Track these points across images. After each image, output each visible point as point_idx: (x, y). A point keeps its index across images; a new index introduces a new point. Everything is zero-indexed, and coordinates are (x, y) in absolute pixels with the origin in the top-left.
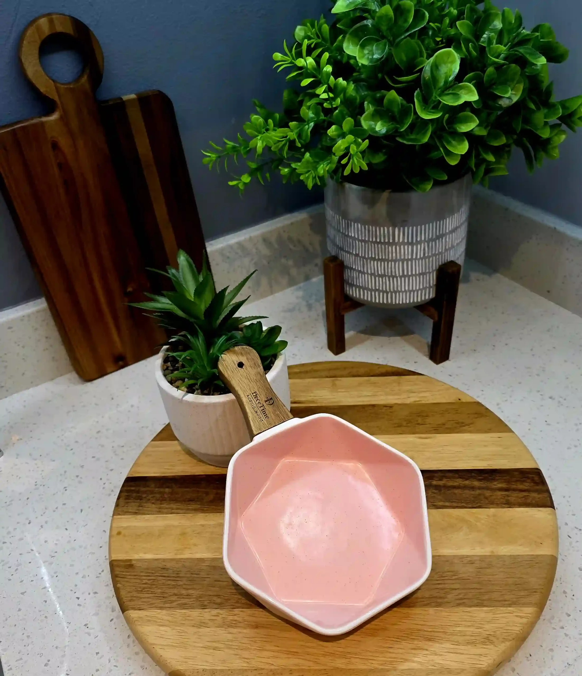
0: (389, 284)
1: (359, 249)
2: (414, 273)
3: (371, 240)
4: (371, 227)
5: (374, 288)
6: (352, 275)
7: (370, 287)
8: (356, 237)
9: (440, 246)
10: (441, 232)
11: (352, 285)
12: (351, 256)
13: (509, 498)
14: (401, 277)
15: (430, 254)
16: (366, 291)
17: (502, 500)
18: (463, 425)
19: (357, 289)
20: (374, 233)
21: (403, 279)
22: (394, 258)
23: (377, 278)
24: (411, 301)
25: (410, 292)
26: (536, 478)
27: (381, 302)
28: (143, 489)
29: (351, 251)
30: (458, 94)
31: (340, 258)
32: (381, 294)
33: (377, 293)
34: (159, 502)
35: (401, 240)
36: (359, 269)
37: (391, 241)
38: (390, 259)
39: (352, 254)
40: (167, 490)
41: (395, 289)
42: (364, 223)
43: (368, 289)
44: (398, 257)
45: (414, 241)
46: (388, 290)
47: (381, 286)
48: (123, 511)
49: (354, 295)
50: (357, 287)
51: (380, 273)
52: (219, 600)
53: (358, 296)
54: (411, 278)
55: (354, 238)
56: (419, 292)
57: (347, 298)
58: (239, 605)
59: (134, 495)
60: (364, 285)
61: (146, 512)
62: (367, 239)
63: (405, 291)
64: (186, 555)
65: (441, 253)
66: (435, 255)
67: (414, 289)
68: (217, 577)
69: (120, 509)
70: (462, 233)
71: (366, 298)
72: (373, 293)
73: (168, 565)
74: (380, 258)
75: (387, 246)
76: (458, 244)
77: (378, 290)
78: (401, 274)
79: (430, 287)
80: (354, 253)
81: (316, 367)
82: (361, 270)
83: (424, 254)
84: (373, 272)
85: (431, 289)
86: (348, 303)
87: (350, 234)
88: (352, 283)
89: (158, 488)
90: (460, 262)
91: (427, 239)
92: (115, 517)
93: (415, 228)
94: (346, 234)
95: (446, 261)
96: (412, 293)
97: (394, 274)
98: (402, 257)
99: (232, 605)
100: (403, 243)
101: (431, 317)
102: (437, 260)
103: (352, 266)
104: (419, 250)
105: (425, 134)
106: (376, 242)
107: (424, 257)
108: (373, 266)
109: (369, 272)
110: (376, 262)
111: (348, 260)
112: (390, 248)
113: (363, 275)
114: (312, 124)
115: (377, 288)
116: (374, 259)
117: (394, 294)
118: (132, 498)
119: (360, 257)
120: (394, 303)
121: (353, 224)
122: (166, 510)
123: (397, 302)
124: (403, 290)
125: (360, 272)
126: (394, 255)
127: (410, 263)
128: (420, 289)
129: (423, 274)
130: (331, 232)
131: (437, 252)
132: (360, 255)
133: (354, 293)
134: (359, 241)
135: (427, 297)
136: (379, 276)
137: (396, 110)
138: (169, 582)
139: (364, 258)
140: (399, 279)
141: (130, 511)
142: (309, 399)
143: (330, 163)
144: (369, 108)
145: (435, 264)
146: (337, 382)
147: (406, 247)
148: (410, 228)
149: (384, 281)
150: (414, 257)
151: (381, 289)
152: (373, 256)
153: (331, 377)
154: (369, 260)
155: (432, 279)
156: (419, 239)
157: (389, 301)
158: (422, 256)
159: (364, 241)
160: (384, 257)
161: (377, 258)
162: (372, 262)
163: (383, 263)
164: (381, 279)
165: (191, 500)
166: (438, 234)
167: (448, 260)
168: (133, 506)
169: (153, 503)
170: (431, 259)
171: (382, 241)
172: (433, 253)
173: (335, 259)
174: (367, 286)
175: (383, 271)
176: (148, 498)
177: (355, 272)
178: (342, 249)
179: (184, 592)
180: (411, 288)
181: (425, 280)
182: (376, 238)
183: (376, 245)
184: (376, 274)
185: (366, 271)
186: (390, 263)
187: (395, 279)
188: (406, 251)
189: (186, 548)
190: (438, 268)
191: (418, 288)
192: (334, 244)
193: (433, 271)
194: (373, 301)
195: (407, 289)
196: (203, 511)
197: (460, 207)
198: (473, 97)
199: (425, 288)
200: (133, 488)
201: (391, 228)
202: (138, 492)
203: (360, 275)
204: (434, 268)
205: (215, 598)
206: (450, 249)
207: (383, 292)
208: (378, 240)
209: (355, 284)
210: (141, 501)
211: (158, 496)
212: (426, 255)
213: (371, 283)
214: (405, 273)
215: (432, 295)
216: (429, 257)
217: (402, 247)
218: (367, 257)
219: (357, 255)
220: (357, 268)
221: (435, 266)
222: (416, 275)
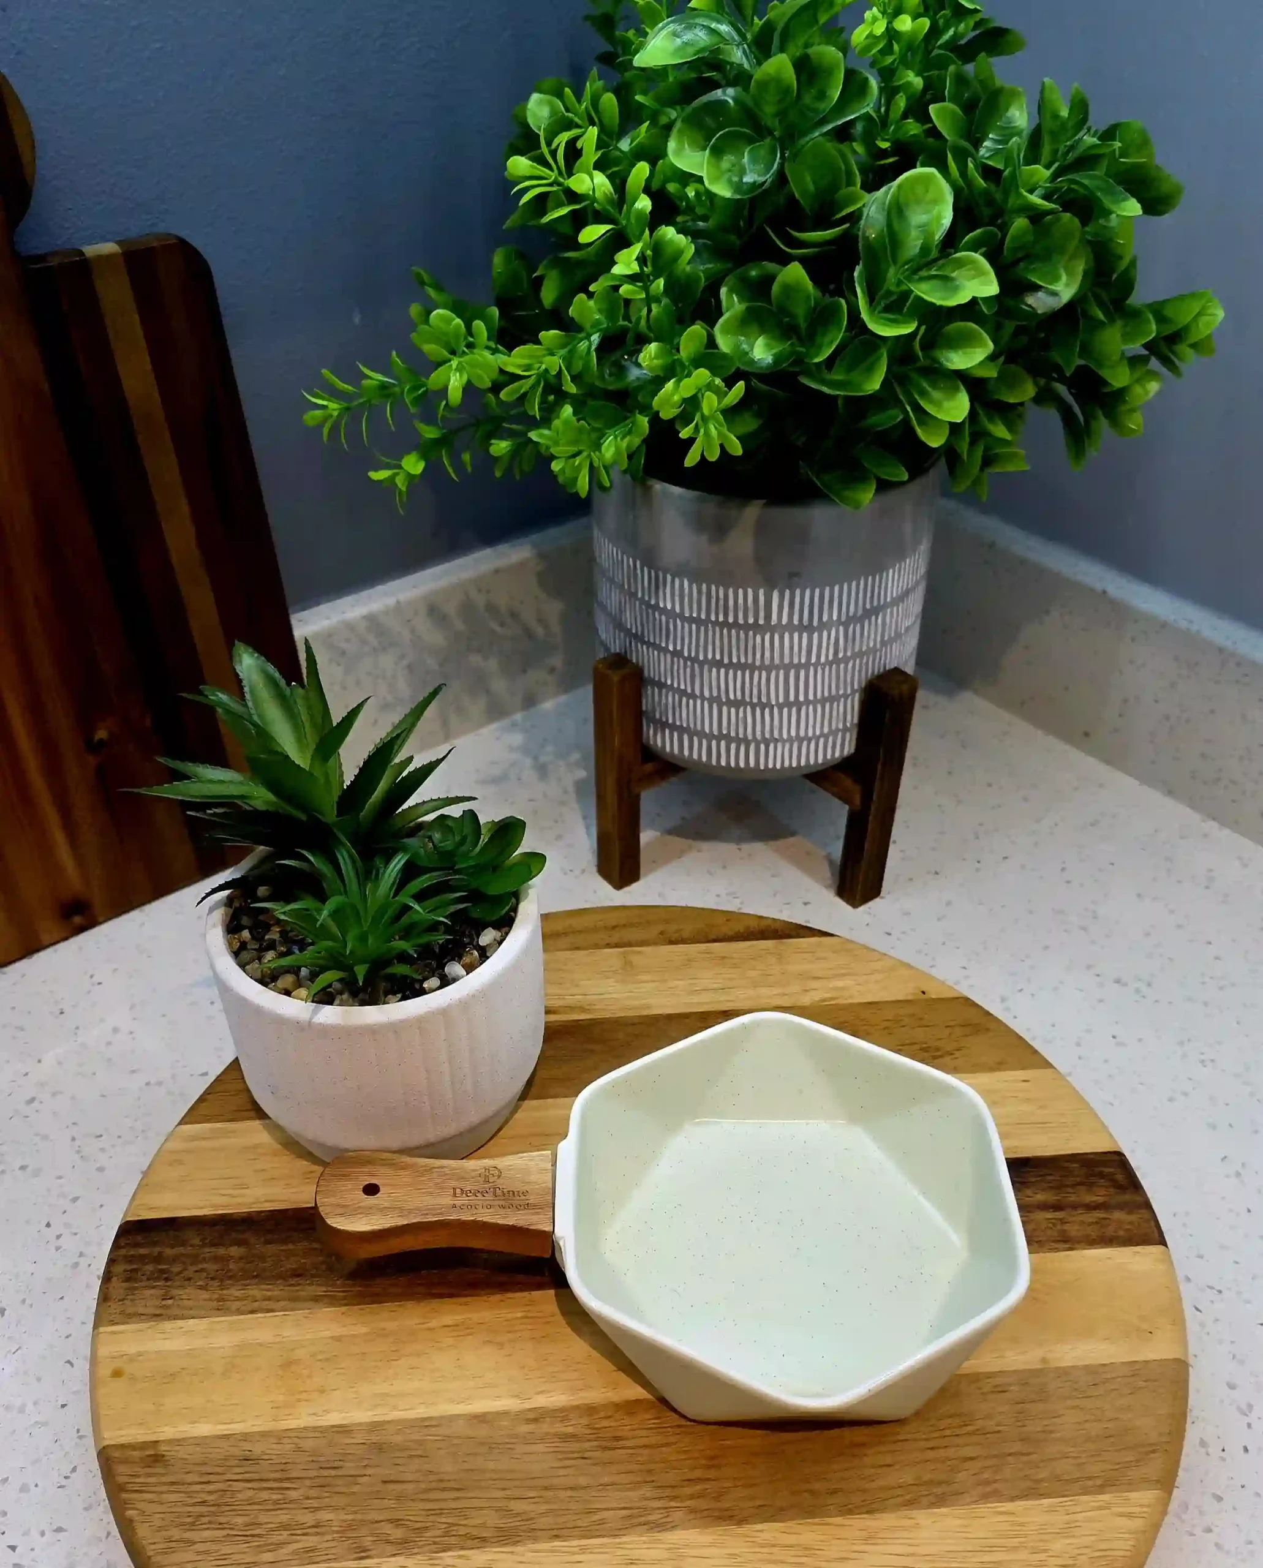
0: (750, 723)
1: (685, 638)
2: (811, 697)
3: (713, 618)
4: (713, 588)
5: (716, 733)
6: (664, 701)
7: (707, 730)
8: (678, 610)
9: (870, 634)
10: (875, 603)
11: (663, 725)
12: (662, 655)
13: (1066, 1227)
14: (781, 707)
15: (849, 654)
16: (696, 739)
17: (1049, 1232)
18: (939, 1053)
19: (676, 734)
20: (721, 602)
21: (785, 710)
22: (767, 662)
23: (725, 709)
24: (803, 763)
25: (800, 740)
26: (1120, 1177)
27: (733, 764)
28: (169, 1252)
29: (663, 645)
30: (952, 279)
31: (634, 661)
32: (733, 746)
33: (723, 743)
34: (216, 1283)
35: (785, 621)
36: (682, 687)
37: (761, 622)
38: (758, 663)
39: (665, 650)
40: (234, 1251)
41: (767, 736)
42: (697, 576)
43: (701, 734)
44: (777, 661)
45: (815, 623)
46: (750, 737)
47: (733, 727)
48: (122, 1313)
49: (668, 749)
50: (676, 730)
51: (732, 697)
52: (398, 1534)
53: (676, 751)
54: (804, 709)
55: (671, 614)
56: (822, 741)
57: (649, 754)
58: (453, 1540)
59: (149, 1268)
60: (692, 725)
61: (186, 1312)
62: (703, 617)
63: (790, 740)
64: (302, 1418)
65: (874, 650)
66: (860, 654)
67: (810, 734)
68: (387, 1472)
69: (114, 1307)
70: (915, 605)
71: (695, 756)
72: (714, 743)
73: (257, 1449)
74: (735, 660)
75: (751, 633)
76: (907, 629)
77: (728, 738)
78: (781, 700)
79: (845, 729)
80: (671, 648)
81: (577, 923)
82: (685, 690)
83: (836, 653)
84: (715, 694)
85: (848, 735)
86: (649, 767)
87: (662, 605)
88: (664, 719)
89: (213, 1245)
90: (910, 669)
91: (843, 619)
92: (102, 1329)
93: (817, 591)
94: (653, 602)
95: (882, 670)
96: (805, 743)
97: (764, 700)
98: (787, 660)
99: (435, 1543)
100: (790, 627)
101: (845, 799)
102: (864, 667)
103: (663, 680)
104: (826, 643)
105: (870, 370)
106: (725, 624)
107: (836, 660)
108: (714, 681)
109: (707, 694)
110: (722, 671)
111: (655, 664)
112: (758, 639)
113: (691, 702)
114: (595, 338)
115: (725, 732)
116: (719, 664)
117: (762, 747)
118: (144, 1278)
119: (686, 659)
120: (762, 768)
121: (669, 577)
122: (238, 1304)
123: (770, 766)
124: (785, 736)
125: (683, 693)
126: (767, 654)
127: (802, 673)
128: (822, 735)
129: (832, 699)
130: (610, 597)
131: (864, 649)
132: (686, 654)
133: (667, 743)
134: (684, 619)
135: (837, 755)
136: (731, 703)
137: (800, 312)
138: (265, 1495)
139: (695, 660)
140: (776, 710)
141: (141, 1310)
142: (570, 1000)
143: (630, 432)
144: (732, 304)
145: (856, 677)
146: (635, 959)
147: (796, 635)
148: (808, 593)
149: (741, 715)
150: (813, 660)
151: (733, 734)
152: (718, 657)
153: (617, 946)
154: (706, 667)
155: (849, 711)
156: (825, 618)
157: (752, 763)
158: (831, 657)
159: (698, 621)
160: (743, 660)
161: (726, 661)
162: (714, 670)
163: (739, 673)
164: (733, 710)
165: (297, 1274)
166: (868, 606)
167: (887, 668)
168: (149, 1297)
169: (201, 1288)
170: (850, 665)
171: (741, 621)
172: (856, 650)
173: (620, 661)
174: (699, 728)
175: (739, 693)
176: (186, 1274)
177: (670, 694)
178: (639, 638)
179: (309, 1518)
180: (802, 733)
181: (835, 713)
182: (726, 615)
183: (725, 631)
184: (724, 700)
185: (697, 692)
186: (756, 673)
187: (767, 710)
188: (794, 646)
189: (299, 1400)
190: (863, 685)
191: (818, 733)
192: (619, 626)
193: (853, 691)
194: (714, 762)
195: (793, 733)
196: (333, 1301)
197: (917, 542)
198: (986, 286)
199: (833, 733)
200: (143, 1251)
201: (761, 592)
202: (158, 1259)
203: (684, 700)
204: (856, 687)
205: (388, 1529)
206: (892, 640)
207: (738, 741)
208: (731, 620)
209: (670, 721)
210: (168, 1284)
211: (211, 1267)
212: (841, 655)
213: (707, 719)
214: (792, 698)
215: (849, 749)
216: (845, 659)
217: (787, 636)
218: (701, 658)
219: (677, 654)
220: (676, 685)
221: (858, 681)
222: (815, 702)
